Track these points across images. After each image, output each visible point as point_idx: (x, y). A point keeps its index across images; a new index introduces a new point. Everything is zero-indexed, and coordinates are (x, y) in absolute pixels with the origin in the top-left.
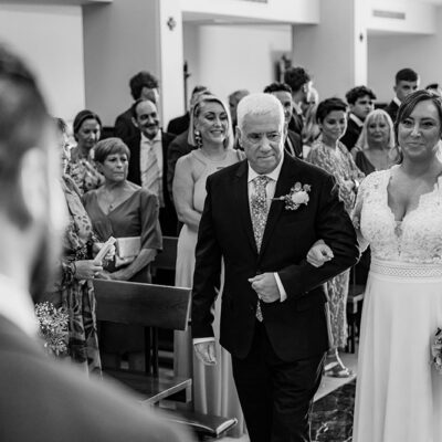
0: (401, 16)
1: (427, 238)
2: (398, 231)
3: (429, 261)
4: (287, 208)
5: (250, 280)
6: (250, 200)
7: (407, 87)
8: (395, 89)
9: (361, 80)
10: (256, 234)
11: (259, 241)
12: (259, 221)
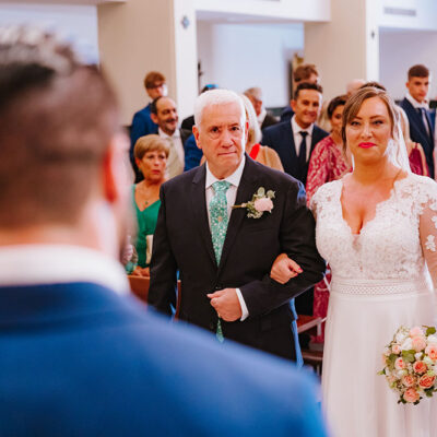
0: (412, 13)
1: (389, 250)
2: (356, 245)
3: (393, 275)
4: (249, 215)
5: (209, 295)
6: (209, 208)
7: (418, 84)
8: (408, 85)
9: (372, 75)
10: (215, 245)
11: (219, 253)
12: (219, 230)
